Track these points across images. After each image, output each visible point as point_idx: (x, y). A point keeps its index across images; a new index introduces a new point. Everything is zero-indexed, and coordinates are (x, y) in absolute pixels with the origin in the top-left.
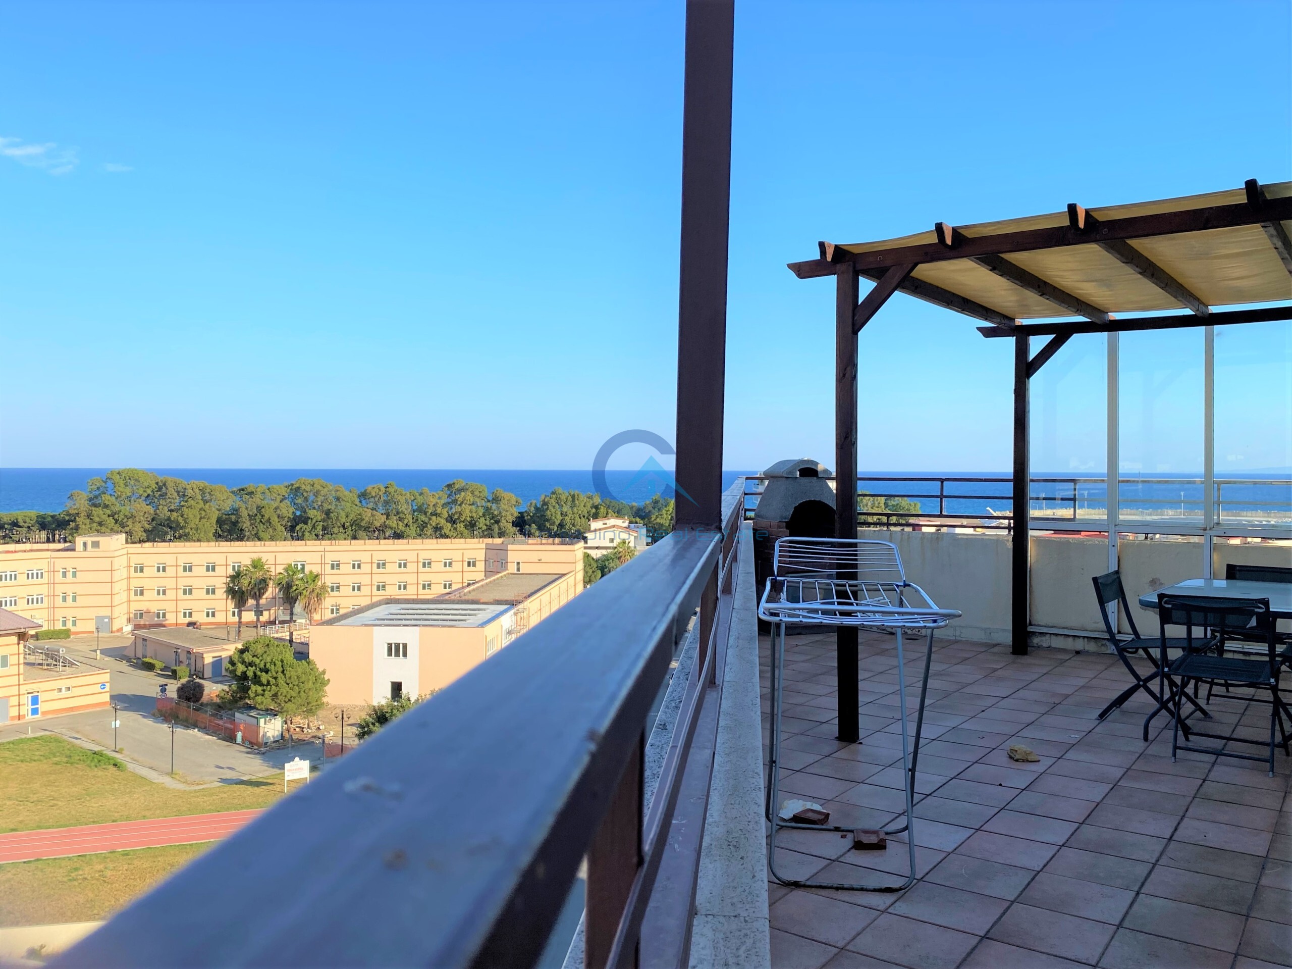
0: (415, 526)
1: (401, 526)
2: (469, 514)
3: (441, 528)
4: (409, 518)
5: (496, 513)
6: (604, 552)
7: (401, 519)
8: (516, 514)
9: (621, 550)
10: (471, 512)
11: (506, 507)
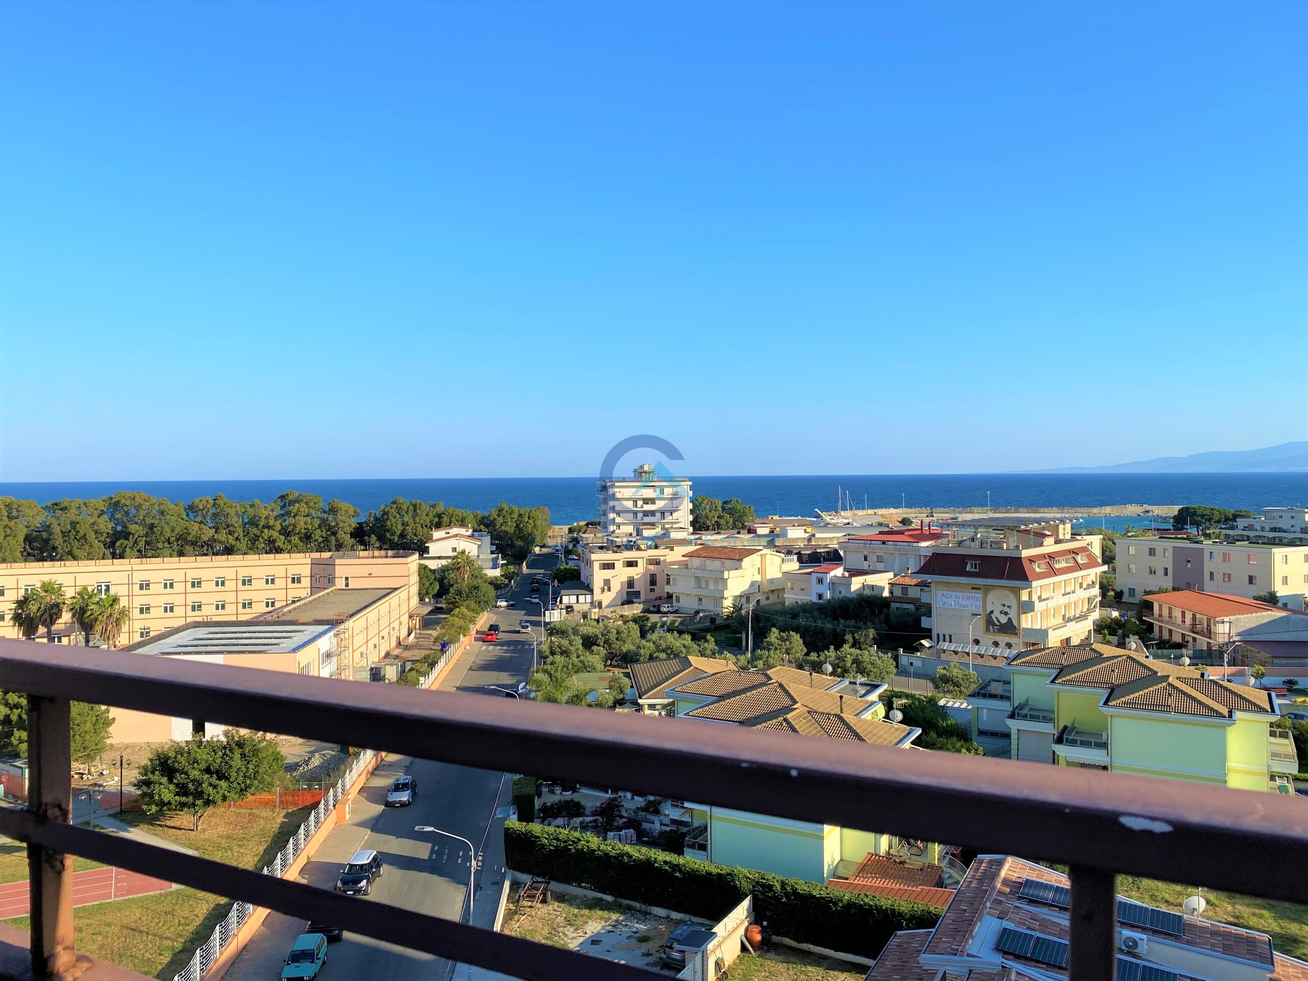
0: (246, 539)
1: (231, 540)
2: (303, 526)
3: (274, 541)
4: (240, 531)
5: (333, 524)
6: (444, 562)
7: (231, 533)
8: (354, 525)
9: (460, 560)
10: (306, 523)
11: (343, 518)
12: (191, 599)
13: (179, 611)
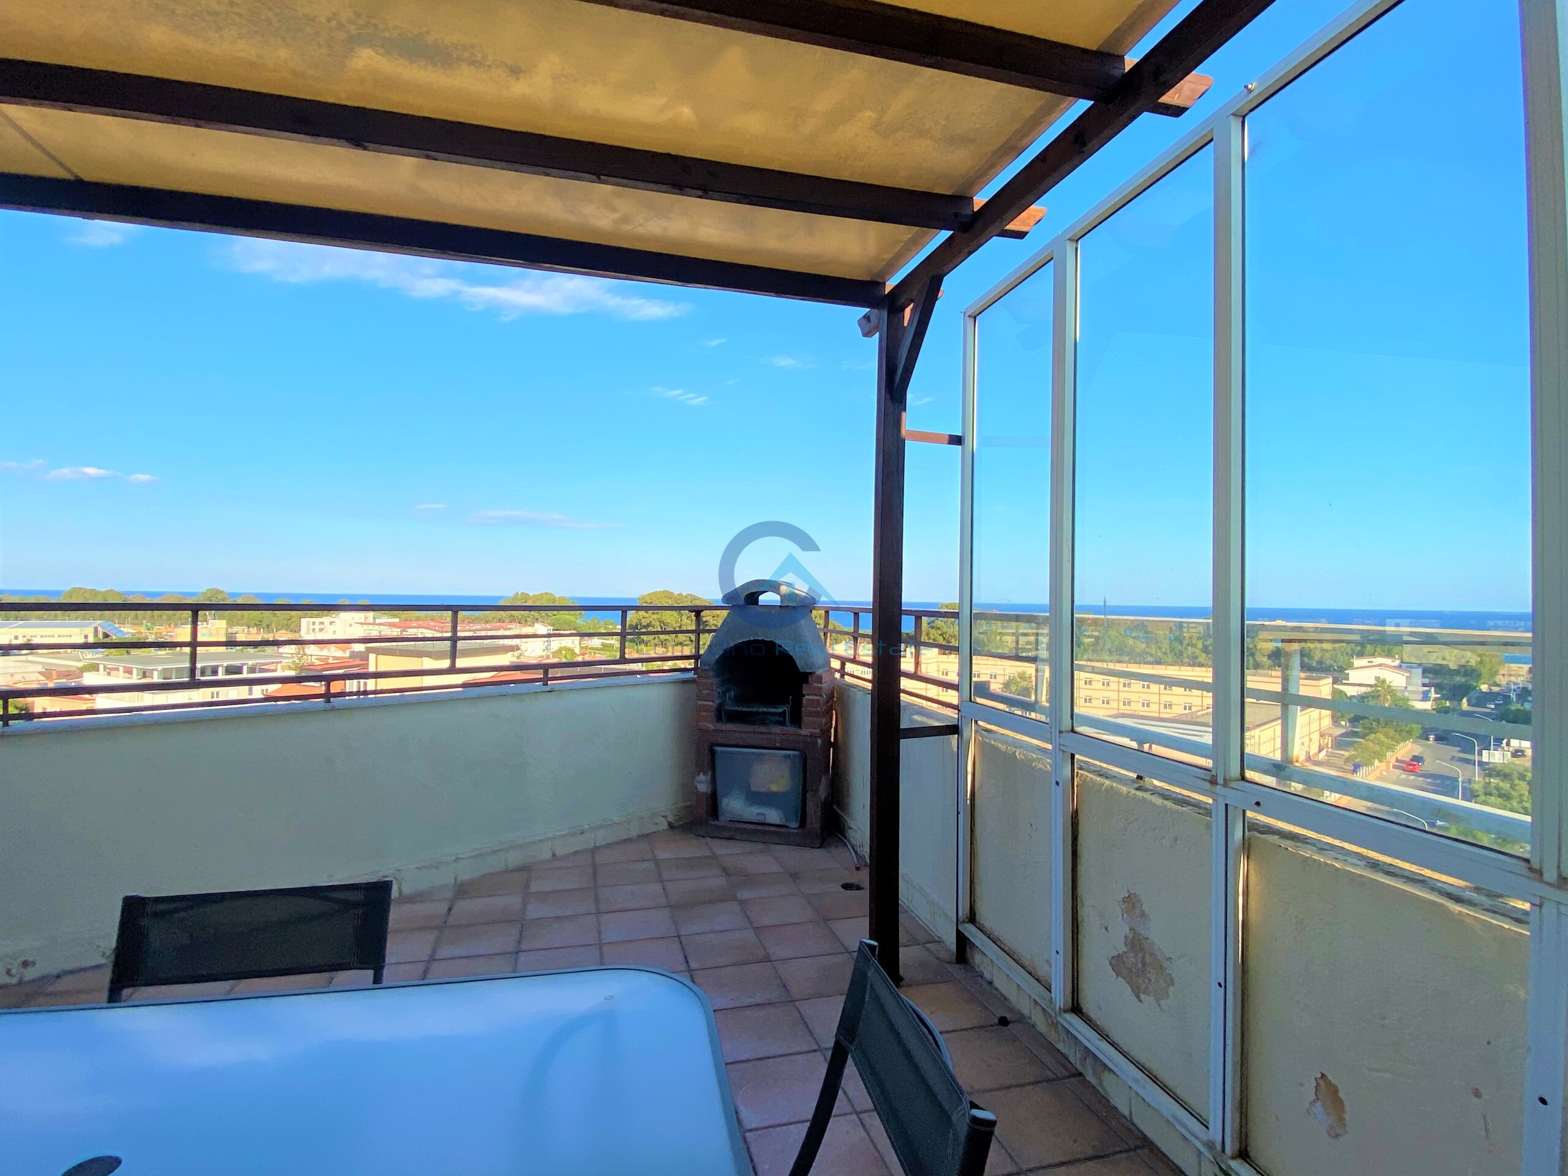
0: (1172, 654)
1: (1160, 654)
3: (1196, 657)
4: (1165, 646)
6: (1363, 689)
7: (1160, 648)
9: (1380, 689)
12: (1123, 696)
13: (1114, 704)
